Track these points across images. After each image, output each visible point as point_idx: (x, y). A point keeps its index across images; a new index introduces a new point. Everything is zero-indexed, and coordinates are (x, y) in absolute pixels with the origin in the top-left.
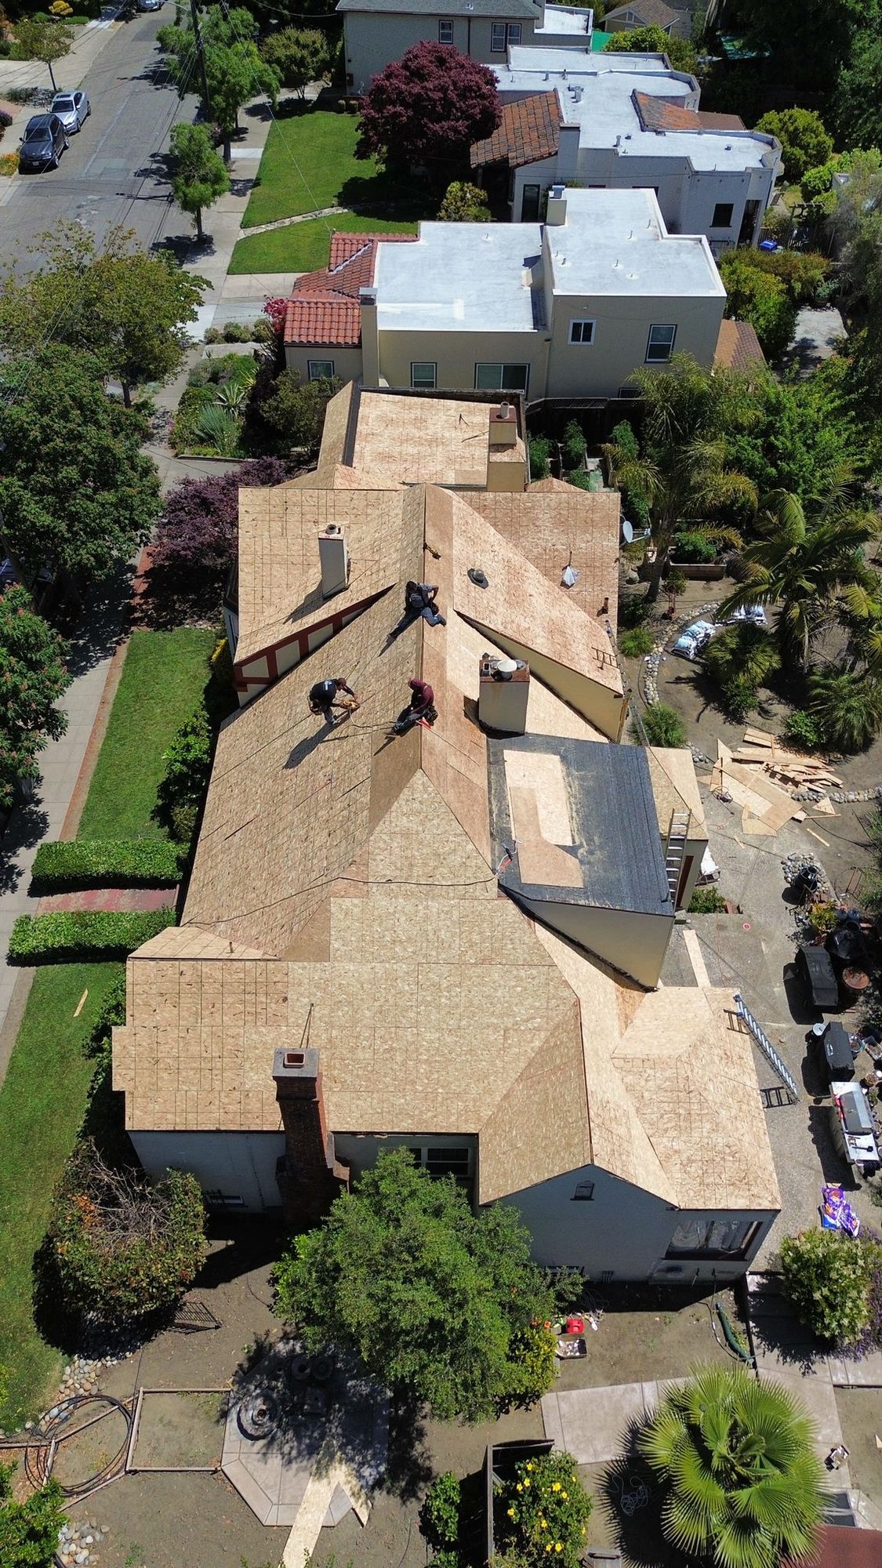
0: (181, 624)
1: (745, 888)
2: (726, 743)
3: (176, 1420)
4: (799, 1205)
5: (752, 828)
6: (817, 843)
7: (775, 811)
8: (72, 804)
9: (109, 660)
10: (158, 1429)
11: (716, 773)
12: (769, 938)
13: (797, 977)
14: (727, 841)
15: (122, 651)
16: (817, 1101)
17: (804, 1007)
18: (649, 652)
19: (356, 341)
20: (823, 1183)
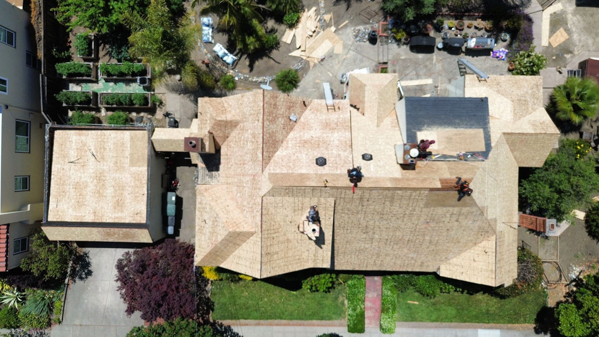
0: (208, 299)
1: (369, 59)
2: (291, 52)
3: (545, 250)
4: (497, 66)
5: (339, 49)
6: (346, 26)
7: (331, 39)
8: (318, 325)
9: (232, 327)
10: (547, 254)
11: (308, 59)
12: (398, 54)
13: (416, 49)
14: (346, 61)
15: (226, 323)
16: (463, 52)
17: (429, 49)
18: (233, 77)
19: (5, 227)
20: (490, 57)
